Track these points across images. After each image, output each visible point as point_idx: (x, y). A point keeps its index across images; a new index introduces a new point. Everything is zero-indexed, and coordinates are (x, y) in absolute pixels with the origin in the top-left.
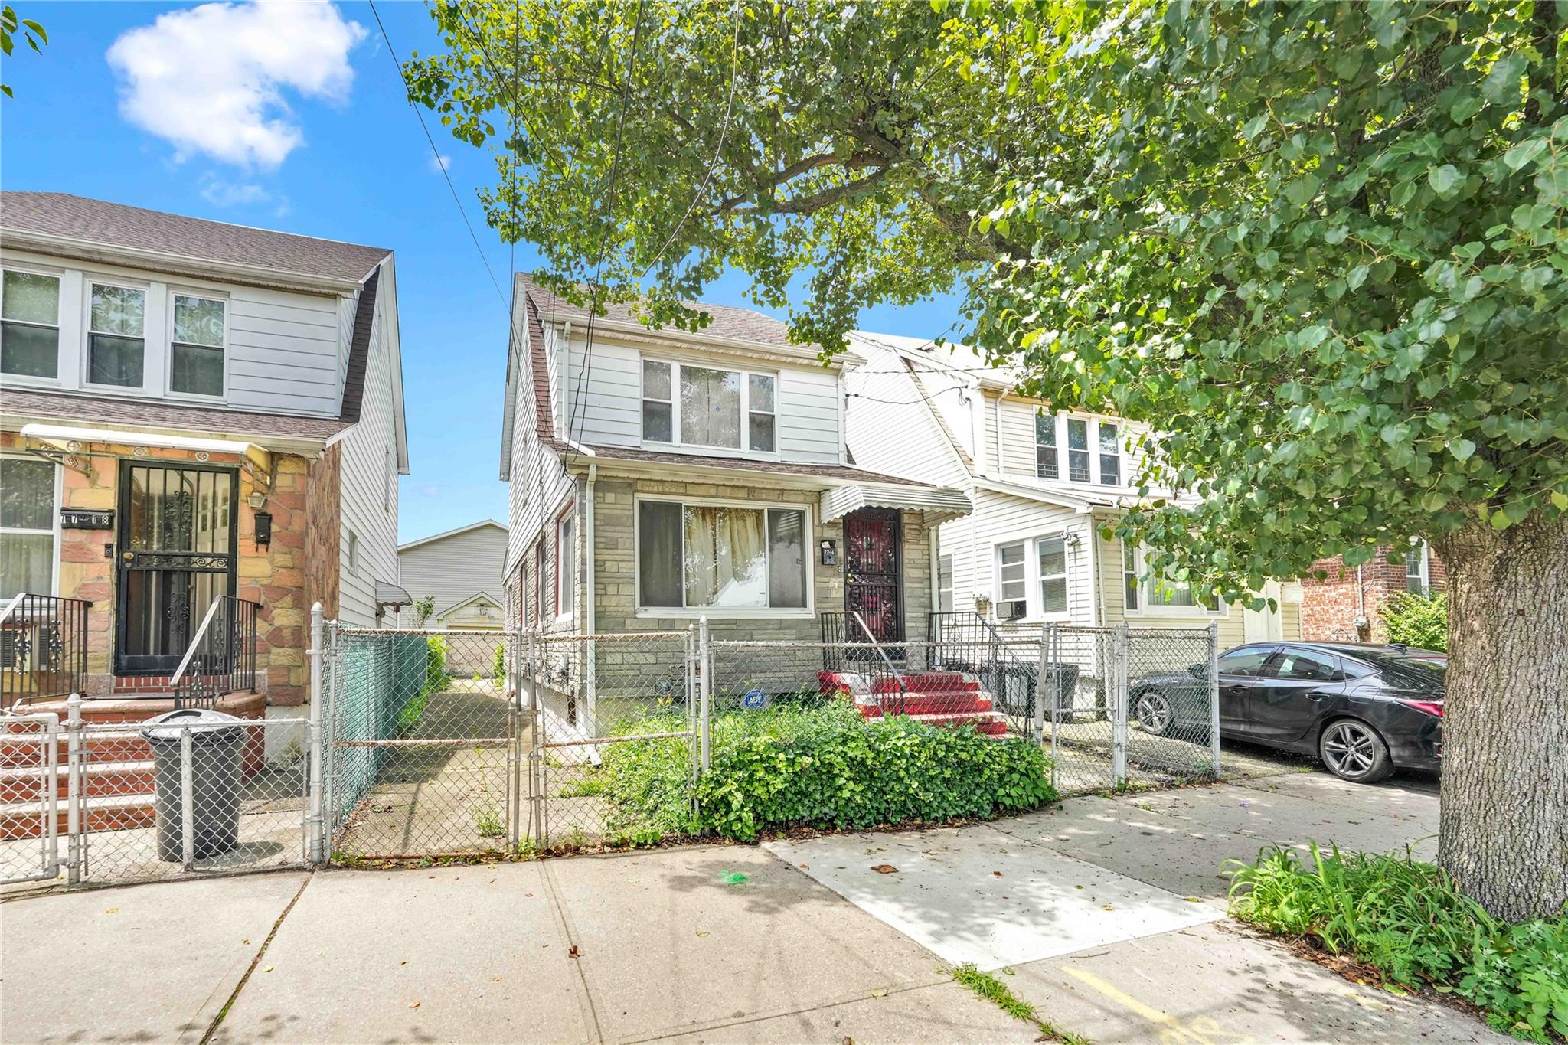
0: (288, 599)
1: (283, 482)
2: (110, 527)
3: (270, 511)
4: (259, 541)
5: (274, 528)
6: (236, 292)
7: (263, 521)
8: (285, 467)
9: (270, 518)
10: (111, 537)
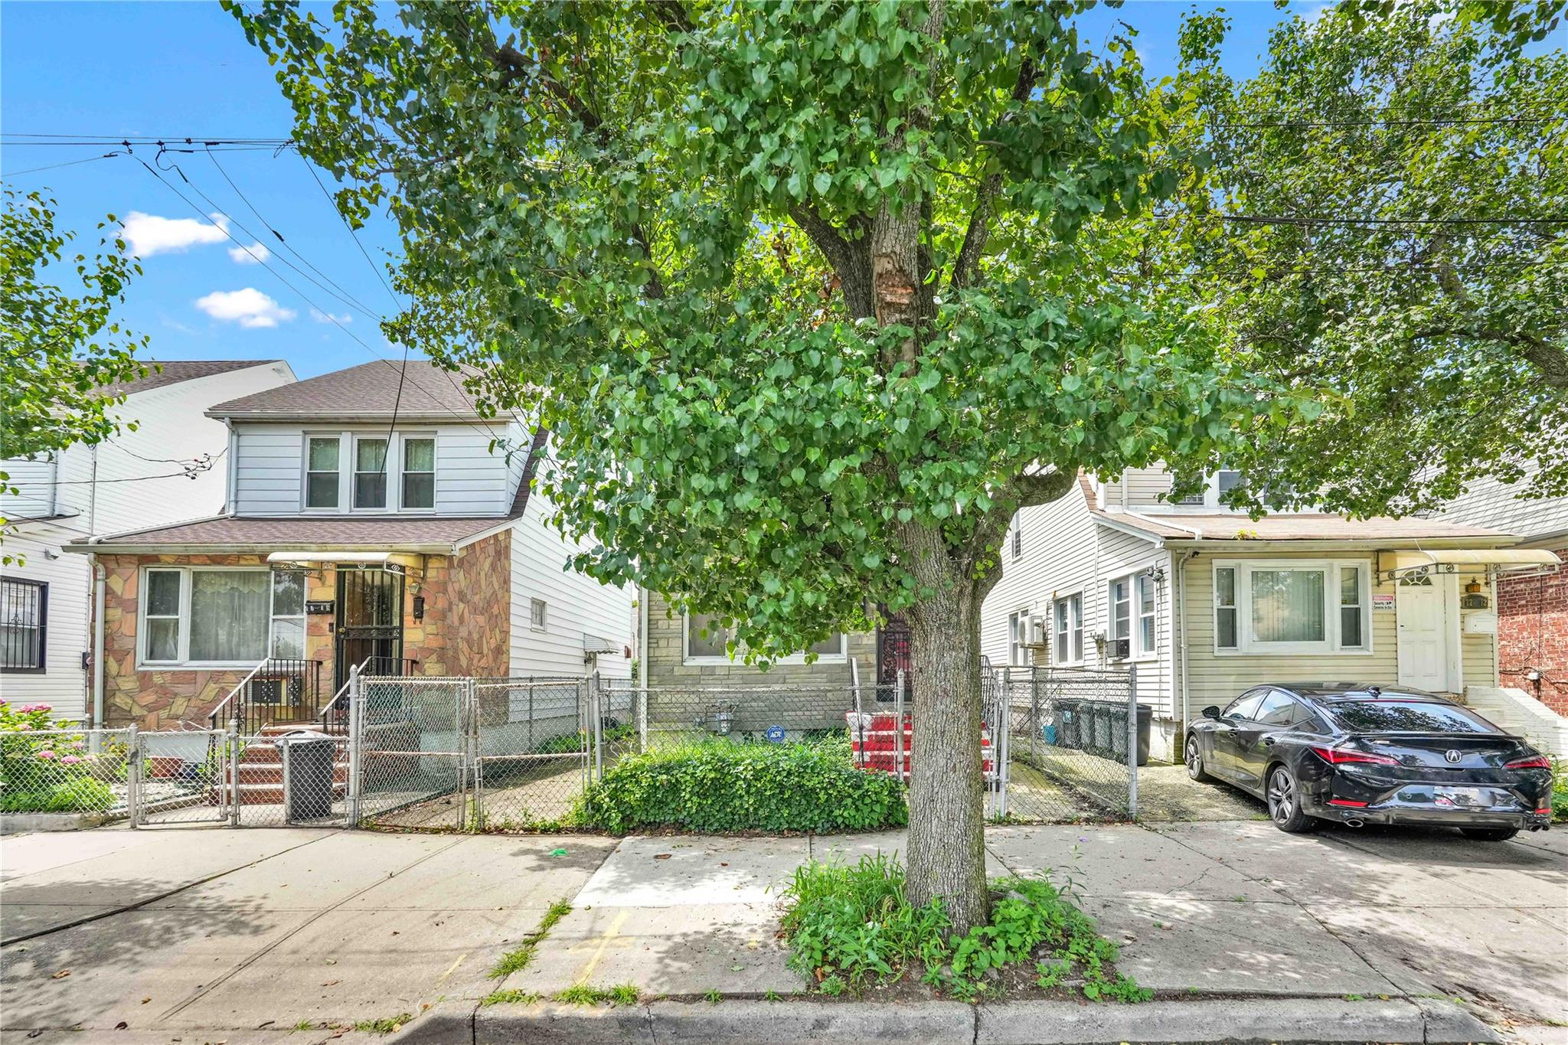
0: (434, 657)
1: (431, 574)
2: (331, 612)
3: (423, 595)
4: (416, 617)
5: (426, 607)
6: (442, 431)
7: (419, 601)
8: (433, 564)
9: (423, 601)
10: (332, 619)
